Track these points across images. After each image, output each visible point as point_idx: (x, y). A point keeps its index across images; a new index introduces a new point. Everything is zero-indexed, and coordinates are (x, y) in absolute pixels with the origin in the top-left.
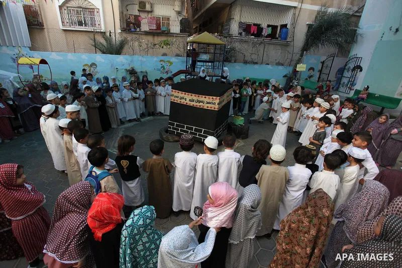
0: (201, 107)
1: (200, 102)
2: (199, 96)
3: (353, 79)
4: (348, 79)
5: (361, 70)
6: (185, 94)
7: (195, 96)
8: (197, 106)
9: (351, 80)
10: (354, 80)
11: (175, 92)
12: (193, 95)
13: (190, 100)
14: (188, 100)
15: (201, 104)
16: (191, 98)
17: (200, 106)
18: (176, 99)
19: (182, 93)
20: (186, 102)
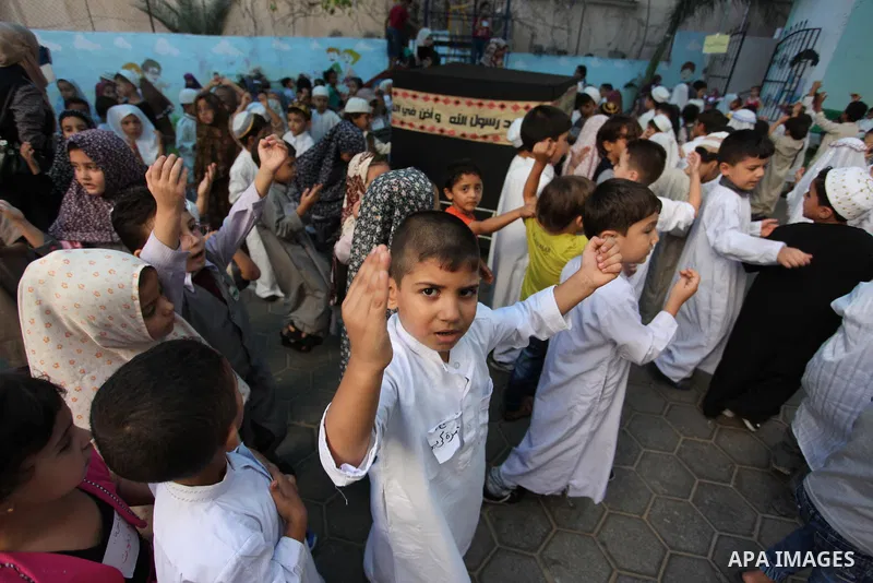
0: (490, 140)
1: (483, 123)
2: (480, 105)
3: (794, 85)
4: (779, 86)
5: (815, 62)
6: (436, 100)
7: (470, 104)
8: (475, 136)
9: (787, 88)
10: (796, 87)
11: (405, 95)
12: (463, 101)
13: (453, 121)
14: (445, 118)
15: (489, 130)
16: (455, 111)
17: (485, 137)
18: (408, 118)
19: (426, 99)
20: (439, 126)
